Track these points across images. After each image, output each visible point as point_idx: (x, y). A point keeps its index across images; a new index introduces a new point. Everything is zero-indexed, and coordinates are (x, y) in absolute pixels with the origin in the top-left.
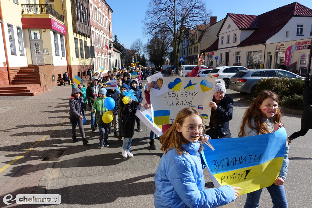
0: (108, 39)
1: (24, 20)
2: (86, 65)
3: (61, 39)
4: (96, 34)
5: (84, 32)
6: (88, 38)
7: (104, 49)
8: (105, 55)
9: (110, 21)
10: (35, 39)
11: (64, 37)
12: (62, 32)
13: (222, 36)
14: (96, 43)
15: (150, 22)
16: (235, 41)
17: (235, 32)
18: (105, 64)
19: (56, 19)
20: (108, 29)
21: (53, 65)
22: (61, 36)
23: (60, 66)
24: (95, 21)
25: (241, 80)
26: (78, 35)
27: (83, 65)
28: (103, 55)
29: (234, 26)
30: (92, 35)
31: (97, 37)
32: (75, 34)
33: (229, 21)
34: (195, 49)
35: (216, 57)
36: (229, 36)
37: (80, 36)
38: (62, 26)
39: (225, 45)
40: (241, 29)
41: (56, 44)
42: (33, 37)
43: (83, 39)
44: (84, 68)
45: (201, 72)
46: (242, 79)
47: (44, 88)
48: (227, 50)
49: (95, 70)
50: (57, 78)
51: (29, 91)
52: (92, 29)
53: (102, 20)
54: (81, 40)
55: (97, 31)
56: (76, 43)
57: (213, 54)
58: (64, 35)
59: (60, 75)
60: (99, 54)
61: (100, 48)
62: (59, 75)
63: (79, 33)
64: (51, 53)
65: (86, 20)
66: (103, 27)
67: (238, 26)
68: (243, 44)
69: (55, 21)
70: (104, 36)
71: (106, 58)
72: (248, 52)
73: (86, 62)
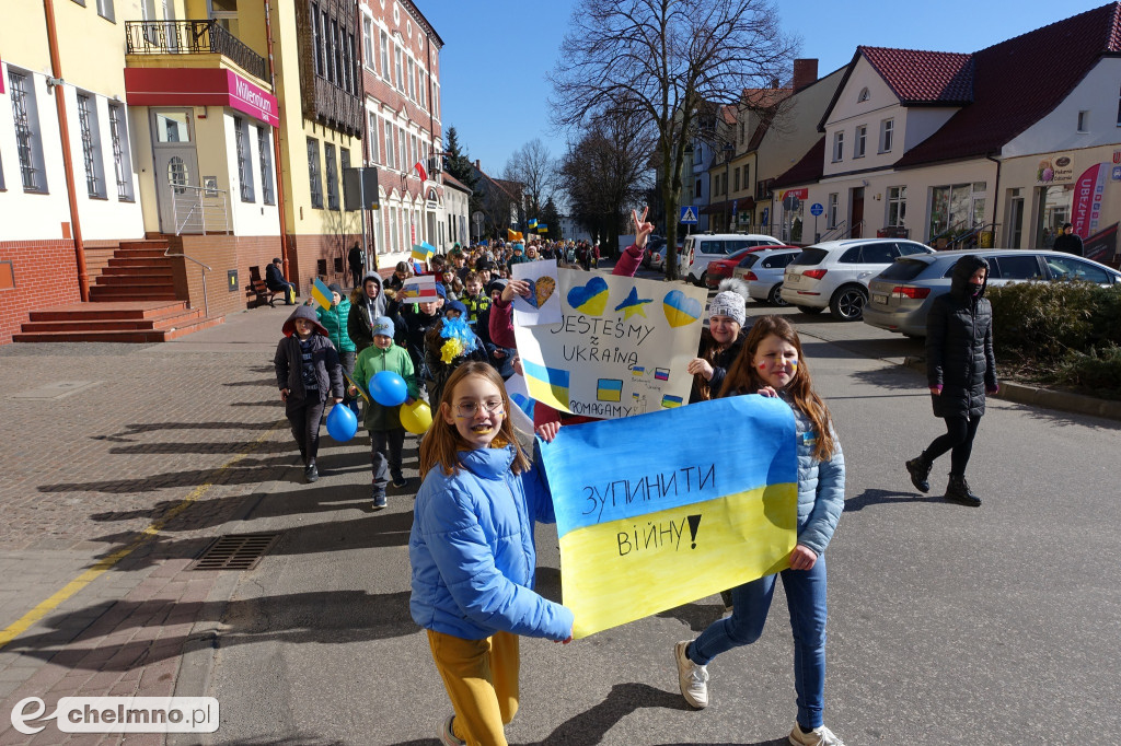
0: (424, 143)
1: (133, 77)
2: (346, 233)
3: (260, 143)
4: (381, 126)
5: (340, 118)
6: (354, 139)
7: (410, 176)
8: (414, 198)
9: (434, 78)
10: (170, 144)
11: (271, 136)
12: (266, 118)
13: (838, 128)
14: (383, 156)
15: (575, 82)
16: (887, 147)
17: (886, 115)
18: (413, 230)
19: (244, 71)
20: (423, 106)
21: (232, 233)
22: (261, 131)
23: (257, 237)
24: (379, 78)
25: (908, 291)
26: (319, 129)
27: (336, 236)
28: (406, 199)
29: (882, 94)
30: (370, 129)
31: (386, 136)
32: (309, 124)
33: (865, 74)
34: (737, 176)
35: (814, 207)
36: (864, 131)
37: (329, 132)
38: (265, 96)
39: (848, 163)
40: (908, 103)
41: (244, 161)
42: (163, 136)
43: (338, 141)
44: (339, 243)
45: (759, 262)
46: (912, 285)
47: (202, 315)
48: (857, 181)
49: (377, 251)
50: (245, 279)
51: (149, 325)
52: (371, 106)
53: (405, 74)
54: (329, 146)
55: (387, 115)
56: (313, 155)
57: (805, 195)
58: (272, 127)
59: (255, 270)
60: (393, 196)
61: (398, 173)
62: (251, 269)
63: (321, 120)
64: (227, 193)
65: (348, 74)
66: (407, 98)
67: (896, 93)
68: (916, 158)
69: (240, 79)
70: (413, 130)
71: (418, 208)
72: (935, 189)
73: (348, 223)
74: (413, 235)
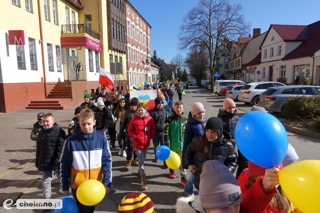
0: (145, 55)
1: (63, 39)
2: (120, 80)
3: (96, 56)
4: (132, 50)
5: (119, 49)
6: (123, 54)
7: (140, 64)
8: (141, 70)
9: (148, 37)
10: (73, 57)
11: (99, 54)
12: (97, 49)
13: (265, 48)
14: (132, 59)
15: (185, 37)
16: (280, 54)
17: (279, 44)
18: (141, 79)
19: (92, 37)
20: (145, 45)
21: (86, 80)
22: (96, 53)
23: (94, 81)
24: (132, 38)
25: (270, 98)
26: (113, 52)
27: (117, 81)
28: (139, 70)
29: (278, 38)
30: (129, 51)
31: (133, 53)
32: (110, 51)
33: (273, 32)
34: (231, 64)
35: (258, 72)
36: (273, 49)
37: (116, 53)
38: (97, 43)
39: (268, 59)
40: (286, 41)
41: (91, 61)
42: (71, 54)
43: (119, 55)
44: (118, 83)
45: (233, 88)
46: (271, 96)
47: (75, 102)
48: (271, 64)
49: (130, 84)
50: (90, 92)
51: (60, 105)
52: (129, 45)
53: (140, 36)
54: (116, 57)
55: (134, 48)
56: (111, 59)
57: (256, 68)
58: (99, 51)
59: (93, 90)
60: (135, 69)
61: (137, 63)
62: (91, 90)
63: (114, 49)
64: (85, 70)
65: (122, 37)
66: (140, 43)
67: (282, 38)
68: (288, 57)
69: (90, 39)
70: (142, 51)
71: (142, 73)
72: (295, 66)
73: (121, 77)
74: (141, 80)
